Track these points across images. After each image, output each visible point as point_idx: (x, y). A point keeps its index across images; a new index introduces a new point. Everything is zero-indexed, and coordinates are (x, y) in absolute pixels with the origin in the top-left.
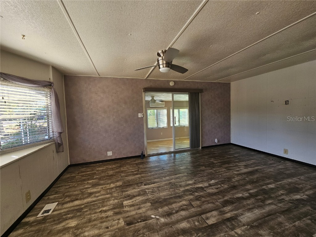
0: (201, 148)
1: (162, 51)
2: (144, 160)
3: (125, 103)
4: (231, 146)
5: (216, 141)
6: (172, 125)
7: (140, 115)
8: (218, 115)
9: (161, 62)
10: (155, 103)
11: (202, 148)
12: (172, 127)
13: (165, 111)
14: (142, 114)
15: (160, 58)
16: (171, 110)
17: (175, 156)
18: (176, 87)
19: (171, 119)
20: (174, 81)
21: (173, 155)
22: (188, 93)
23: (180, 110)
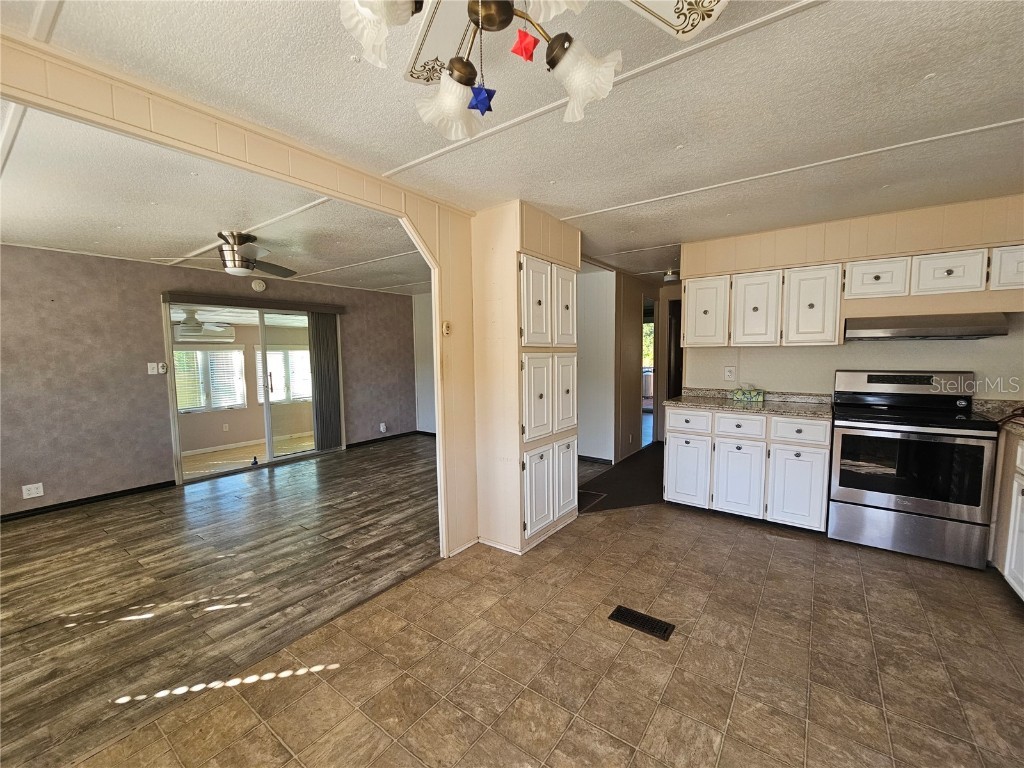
0: (344, 447)
1: (232, 233)
2: (175, 492)
3: (96, 331)
4: (420, 439)
5: (383, 428)
6: (261, 400)
7: (153, 369)
8: (386, 369)
9: (228, 256)
10: (200, 331)
11: (349, 446)
12: (262, 405)
13: (237, 358)
14: (161, 365)
15: (226, 247)
16: (259, 355)
17: (271, 473)
18: (272, 294)
19: (260, 382)
20: (264, 280)
21: (266, 471)
22: (306, 313)
23: (290, 352)
